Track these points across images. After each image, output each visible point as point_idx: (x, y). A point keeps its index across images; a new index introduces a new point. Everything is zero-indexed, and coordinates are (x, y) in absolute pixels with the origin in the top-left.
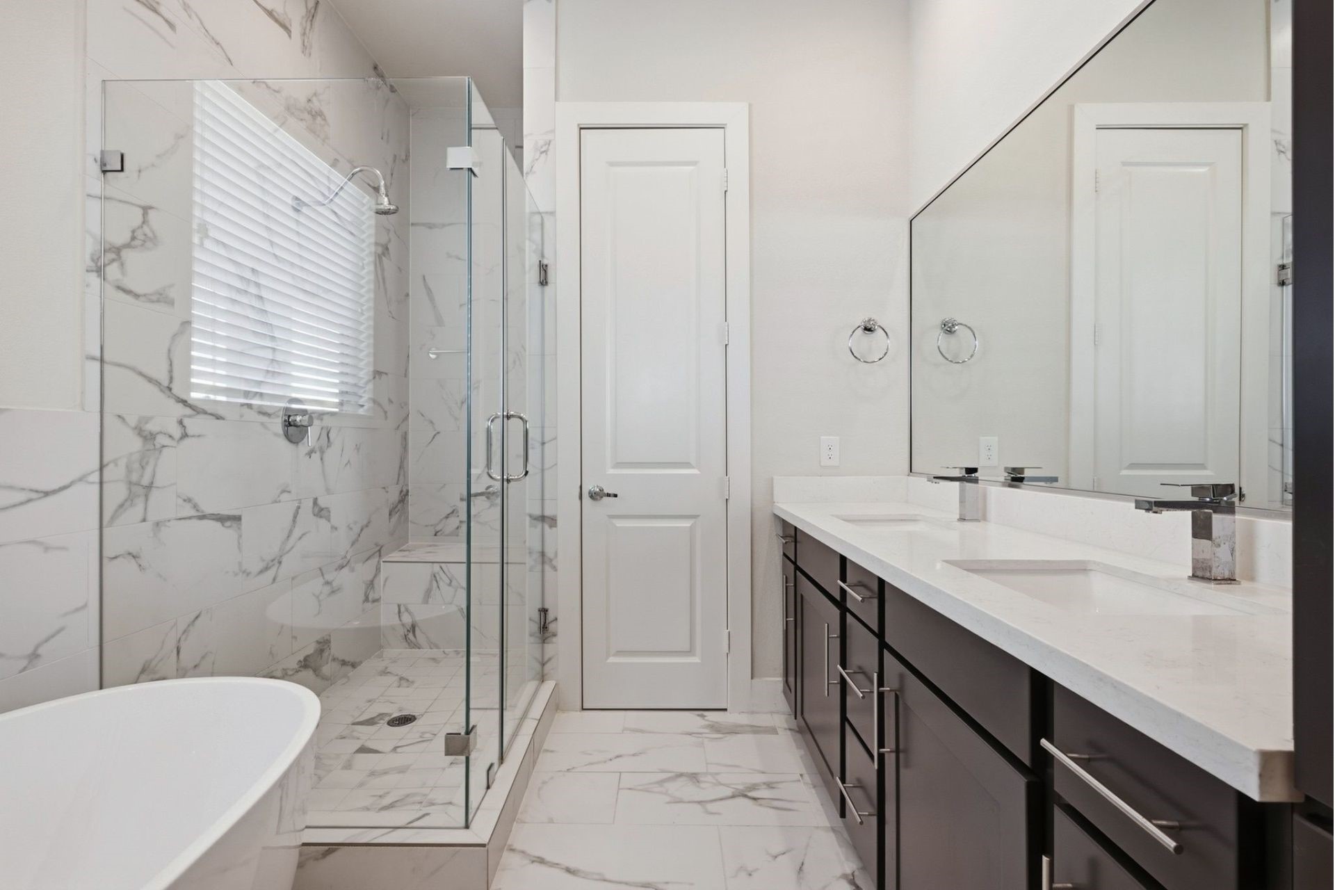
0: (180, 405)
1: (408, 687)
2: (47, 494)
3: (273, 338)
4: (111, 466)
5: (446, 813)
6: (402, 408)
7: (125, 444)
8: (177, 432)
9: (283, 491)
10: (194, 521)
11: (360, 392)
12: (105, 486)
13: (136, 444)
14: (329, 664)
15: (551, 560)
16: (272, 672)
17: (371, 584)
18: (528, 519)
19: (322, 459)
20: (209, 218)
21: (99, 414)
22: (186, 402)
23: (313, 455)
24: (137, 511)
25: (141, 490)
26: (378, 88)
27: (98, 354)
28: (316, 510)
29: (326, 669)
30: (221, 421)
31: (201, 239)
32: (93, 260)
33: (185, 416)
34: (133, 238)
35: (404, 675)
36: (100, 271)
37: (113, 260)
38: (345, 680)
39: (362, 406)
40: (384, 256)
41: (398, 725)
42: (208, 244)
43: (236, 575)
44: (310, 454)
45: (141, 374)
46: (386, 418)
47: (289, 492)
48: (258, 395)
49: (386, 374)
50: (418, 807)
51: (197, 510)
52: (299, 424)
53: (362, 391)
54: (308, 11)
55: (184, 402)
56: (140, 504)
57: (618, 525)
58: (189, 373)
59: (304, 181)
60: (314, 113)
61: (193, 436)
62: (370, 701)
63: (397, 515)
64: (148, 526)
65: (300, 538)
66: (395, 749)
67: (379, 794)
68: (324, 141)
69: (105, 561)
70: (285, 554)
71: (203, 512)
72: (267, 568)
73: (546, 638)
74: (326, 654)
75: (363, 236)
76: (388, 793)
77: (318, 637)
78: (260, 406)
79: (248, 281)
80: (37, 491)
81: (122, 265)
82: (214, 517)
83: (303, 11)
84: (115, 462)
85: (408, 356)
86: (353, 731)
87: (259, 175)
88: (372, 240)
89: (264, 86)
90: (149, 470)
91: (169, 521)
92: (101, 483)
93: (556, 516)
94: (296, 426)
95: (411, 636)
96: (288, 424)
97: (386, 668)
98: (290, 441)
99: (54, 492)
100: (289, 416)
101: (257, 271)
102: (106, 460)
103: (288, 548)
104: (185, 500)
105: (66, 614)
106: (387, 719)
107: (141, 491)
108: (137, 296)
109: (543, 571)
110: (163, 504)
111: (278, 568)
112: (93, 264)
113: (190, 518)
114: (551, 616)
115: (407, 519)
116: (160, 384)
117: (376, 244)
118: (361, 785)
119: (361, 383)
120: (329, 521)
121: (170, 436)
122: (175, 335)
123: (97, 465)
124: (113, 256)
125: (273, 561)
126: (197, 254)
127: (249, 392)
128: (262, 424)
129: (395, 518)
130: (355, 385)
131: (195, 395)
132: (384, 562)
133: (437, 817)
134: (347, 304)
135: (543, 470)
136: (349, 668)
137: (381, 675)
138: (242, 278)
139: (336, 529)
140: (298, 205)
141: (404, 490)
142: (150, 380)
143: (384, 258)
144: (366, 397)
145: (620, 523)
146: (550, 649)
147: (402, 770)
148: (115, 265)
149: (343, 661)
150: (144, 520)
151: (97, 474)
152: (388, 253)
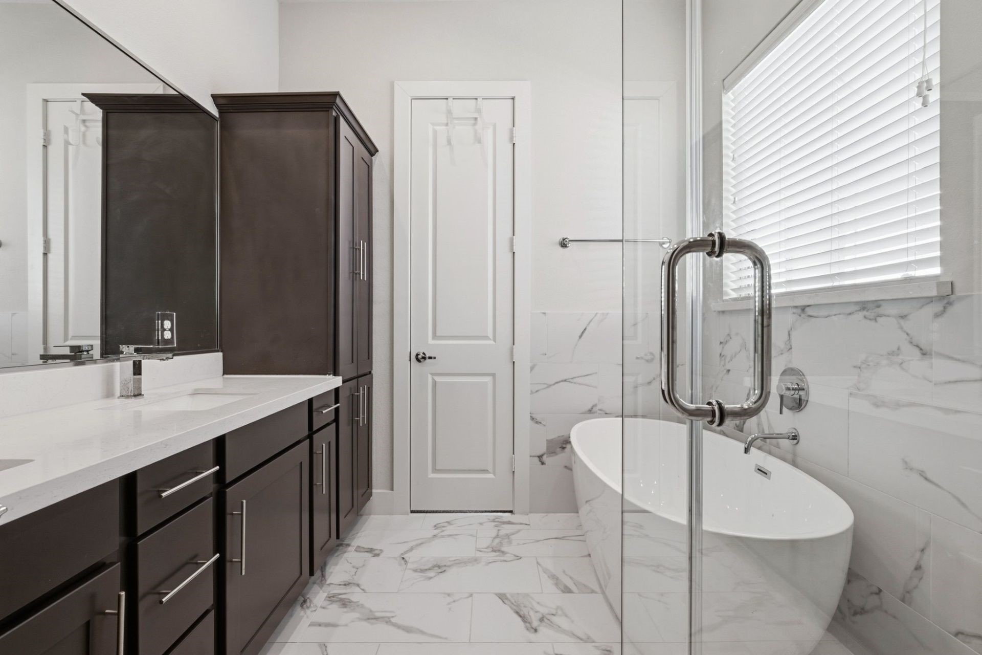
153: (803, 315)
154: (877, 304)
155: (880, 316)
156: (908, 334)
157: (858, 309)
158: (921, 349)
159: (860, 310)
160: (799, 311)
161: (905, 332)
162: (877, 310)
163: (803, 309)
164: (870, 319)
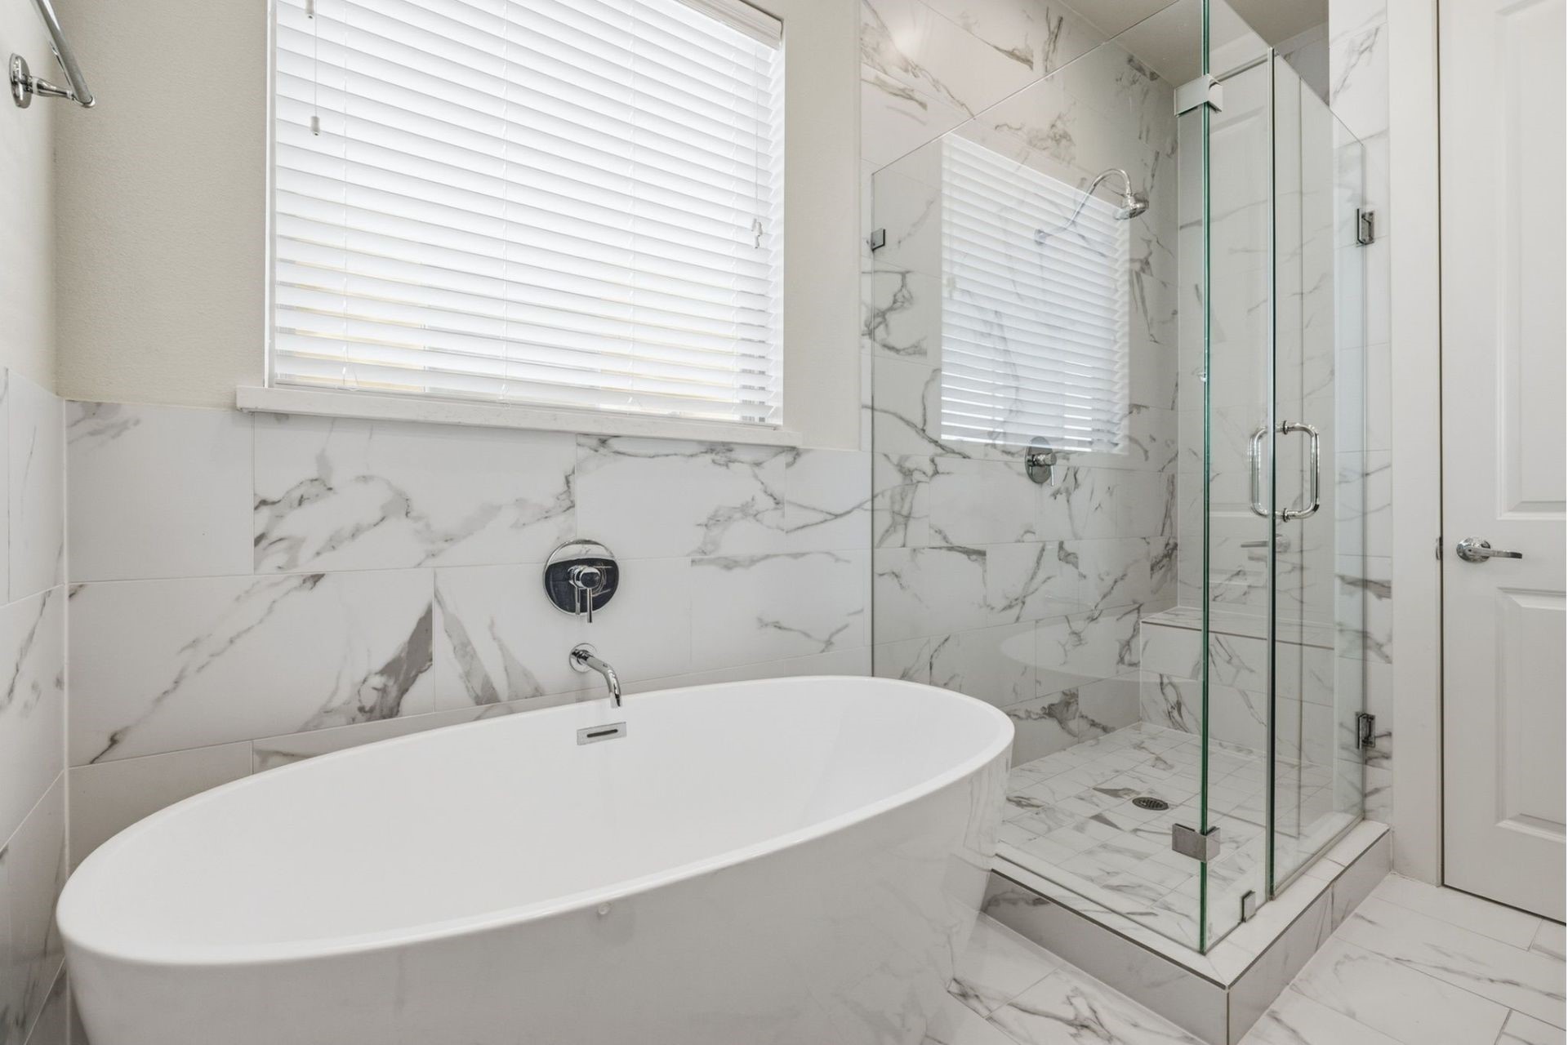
0: (932, 445)
1: (1164, 770)
2: (837, 516)
3: (1016, 377)
4: (880, 496)
5: (1178, 924)
6: (1168, 446)
7: (891, 479)
8: (929, 470)
9: (1027, 532)
10: (944, 552)
11: (1114, 430)
12: (875, 512)
13: (897, 479)
14: (1076, 720)
15: (1380, 646)
16: (1015, 710)
17: (1127, 645)
18: (1338, 582)
19: (1068, 501)
20: (956, 271)
21: (871, 454)
22: (937, 442)
23: (1058, 496)
24: (897, 538)
25: (904, 519)
26: (1134, 82)
27: (870, 404)
28: (1062, 554)
29: (1073, 725)
30: (967, 460)
31: (951, 293)
32: (866, 326)
33: (937, 455)
34: (895, 302)
35: (1163, 756)
36: (871, 333)
37: (880, 323)
38: (1092, 742)
39: (1117, 444)
40: (1144, 272)
41: (1145, 807)
42: (957, 296)
43: (981, 607)
44: (1055, 495)
45: (901, 418)
46: (1147, 458)
47: (1034, 533)
48: (1001, 435)
49: (1146, 407)
50: (1150, 903)
51: (947, 542)
52: (1042, 463)
53: (1116, 428)
54: (1051, 33)
55: (936, 442)
56: (901, 529)
57: (1523, 606)
58: (940, 416)
59: (1049, 213)
60: (1058, 137)
61: (943, 473)
62: (1117, 771)
63: (1160, 572)
64: (907, 550)
65: (1045, 582)
66: (1136, 830)
67: (1108, 870)
68: (1069, 163)
69: (876, 576)
70: (1029, 595)
71: (951, 544)
72: (1010, 607)
73: (1370, 759)
74: (1073, 708)
75: (1116, 256)
76: (1117, 873)
77: (1066, 687)
78: (1004, 446)
79: (991, 324)
80: (830, 514)
81: (887, 326)
82: (960, 549)
83: (1045, 35)
84: (883, 493)
85: (1177, 385)
86: (1092, 796)
87: (1000, 217)
88: (1127, 257)
89: (1006, 128)
90: (908, 500)
91: (924, 548)
92: (873, 510)
93: (1389, 582)
94: (1041, 466)
95: (1175, 713)
96: (1033, 463)
97: (1143, 742)
98: (1034, 481)
99: (841, 515)
100: (1033, 456)
101: (1000, 312)
102: (876, 492)
103: (1031, 590)
104: (936, 532)
105: (849, 615)
106: (1134, 796)
107: (900, 520)
108: (897, 351)
109: (1364, 660)
110: (919, 533)
111: (1022, 608)
112: (866, 329)
113: (940, 548)
114: (1379, 728)
115: (1175, 578)
116: (916, 427)
117: (1132, 260)
118: (1090, 852)
119: (1116, 420)
120: (1077, 568)
121: (924, 473)
122: (927, 383)
123: (869, 497)
124: (879, 320)
125: (1016, 600)
126: (946, 306)
127: (993, 432)
128: (1006, 463)
129: (1158, 575)
130: (1108, 421)
131: (944, 437)
132: (1143, 622)
133: (1163, 922)
134: (1099, 334)
135: (1364, 514)
136: (1099, 731)
137: (1135, 748)
138: (985, 322)
139: (1085, 577)
140: (1041, 238)
141: (1171, 542)
142: (908, 423)
143: (1142, 274)
144: (1121, 434)
145: (1526, 602)
146: (1376, 776)
147: (1140, 856)
148: (882, 327)
149: (1093, 721)
150: (904, 546)
151: (870, 503)
152: (1149, 268)
153: (602, 450)
154: (728, 447)
155: (734, 461)
156: (762, 483)
157: (703, 450)
158: (775, 499)
159: (706, 452)
160: (594, 442)
161: (760, 480)
162: (728, 454)
163: (603, 441)
164: (720, 464)
